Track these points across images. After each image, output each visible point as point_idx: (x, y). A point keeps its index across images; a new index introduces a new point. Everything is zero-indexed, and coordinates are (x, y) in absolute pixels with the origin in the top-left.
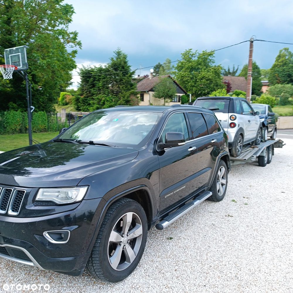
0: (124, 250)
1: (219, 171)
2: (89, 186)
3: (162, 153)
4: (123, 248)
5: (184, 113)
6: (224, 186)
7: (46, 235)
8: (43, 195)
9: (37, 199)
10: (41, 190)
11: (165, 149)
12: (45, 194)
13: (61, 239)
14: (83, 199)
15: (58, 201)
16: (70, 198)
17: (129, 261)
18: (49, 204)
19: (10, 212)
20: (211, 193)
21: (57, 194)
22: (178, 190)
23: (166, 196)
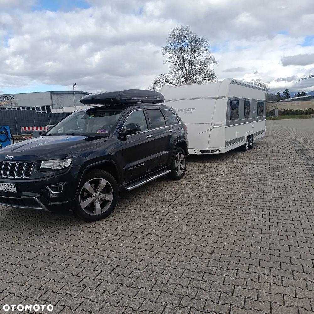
2: (73, 158)
3: (124, 139)
4: (93, 200)
5: (143, 110)
7: (49, 188)
8: (44, 165)
9: (40, 168)
10: (43, 163)
11: (127, 136)
13: (57, 190)
14: (70, 166)
15: (54, 168)
16: (61, 166)
18: (49, 170)
19: (24, 177)
20: (170, 171)
21: (53, 164)
22: (139, 166)
23: (129, 169)
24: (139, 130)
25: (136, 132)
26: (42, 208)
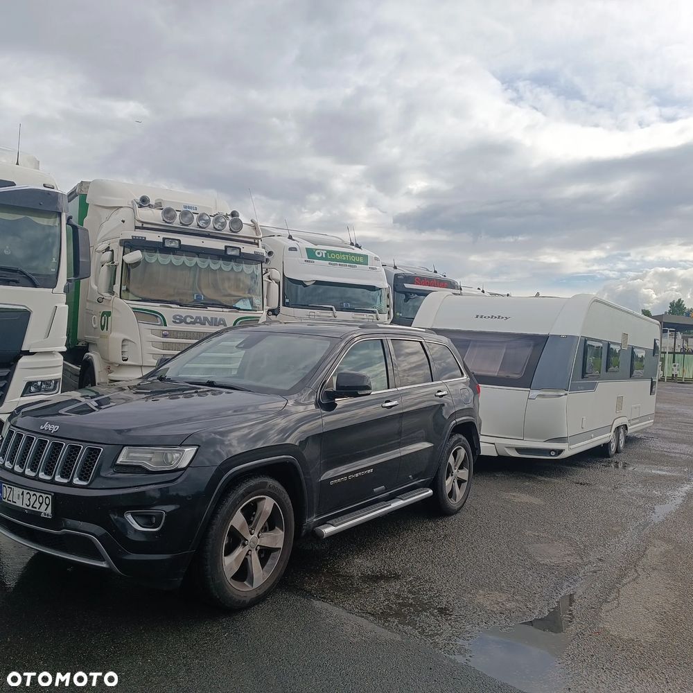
0: (248, 557)
1: (451, 455)
2: (199, 446)
3: (330, 407)
4: (247, 554)
5: (381, 340)
6: (464, 485)
7: (129, 517)
8: (128, 456)
9: (118, 462)
10: (125, 450)
11: (336, 400)
12: (131, 455)
13: (149, 525)
14: (188, 466)
15: (151, 466)
16: (168, 463)
17: (251, 583)
18: (137, 470)
19: (76, 481)
20: (431, 492)
21: (149, 456)
22: (357, 475)
23: (332, 483)
24: (368, 388)
25: (360, 393)
26: (104, 565)
